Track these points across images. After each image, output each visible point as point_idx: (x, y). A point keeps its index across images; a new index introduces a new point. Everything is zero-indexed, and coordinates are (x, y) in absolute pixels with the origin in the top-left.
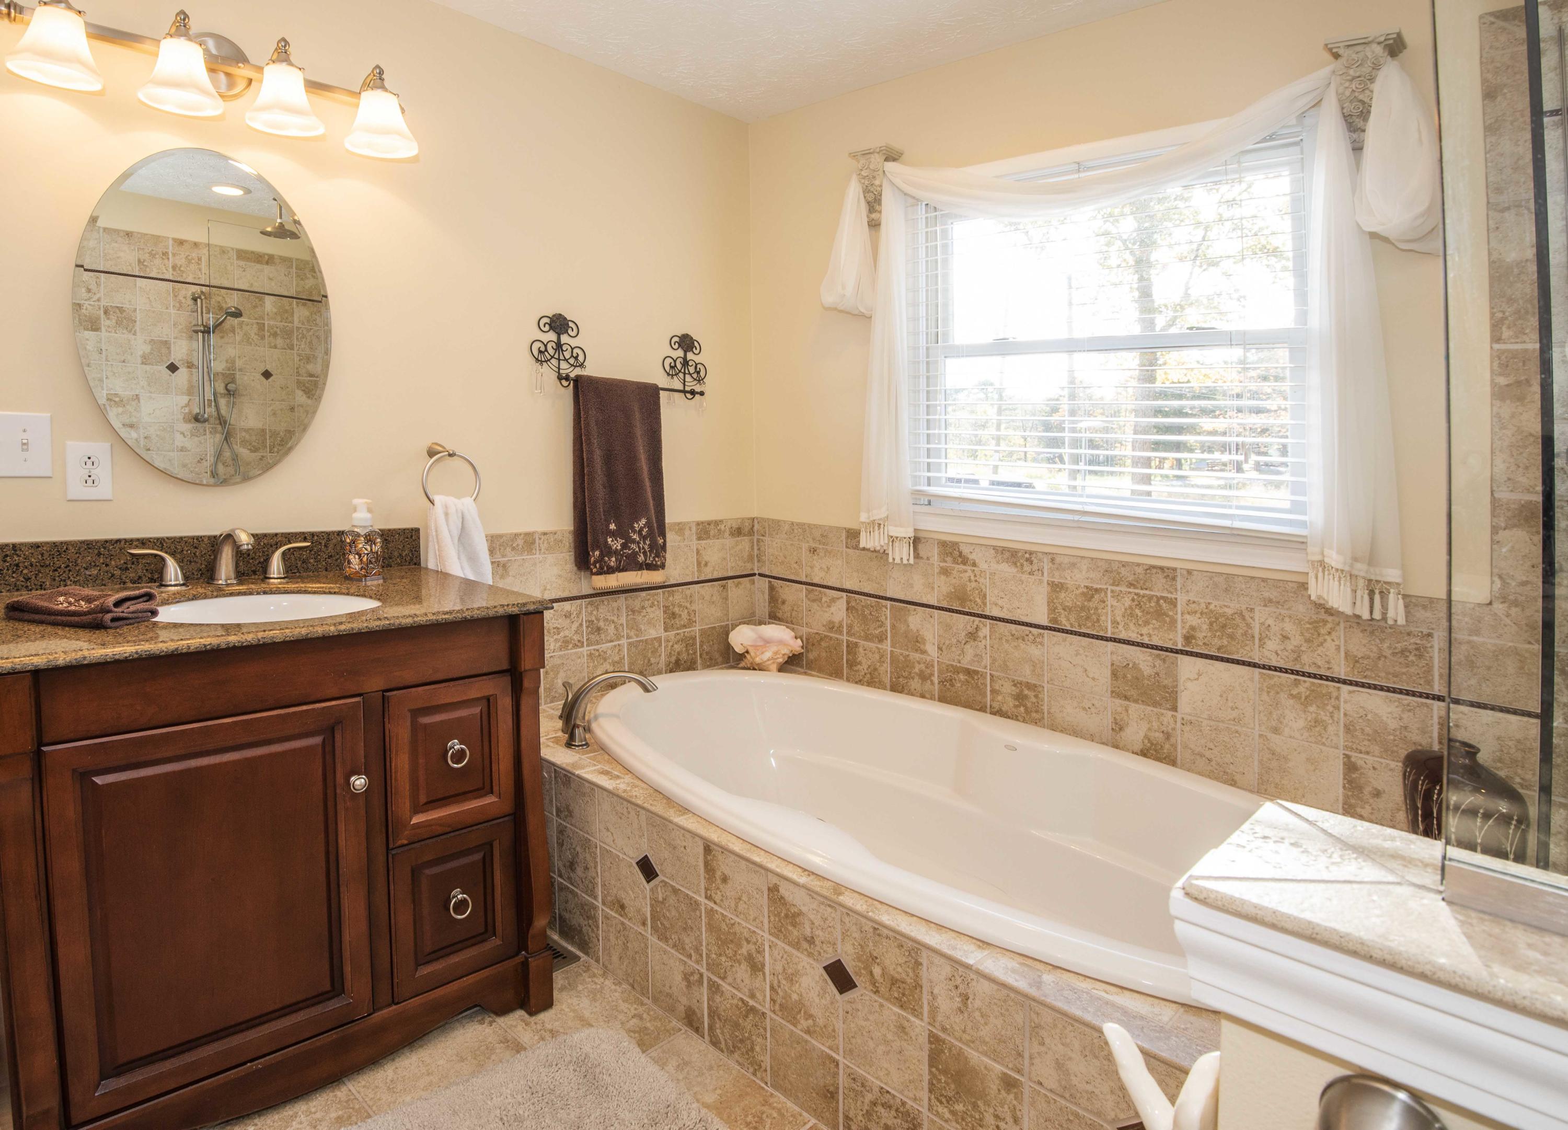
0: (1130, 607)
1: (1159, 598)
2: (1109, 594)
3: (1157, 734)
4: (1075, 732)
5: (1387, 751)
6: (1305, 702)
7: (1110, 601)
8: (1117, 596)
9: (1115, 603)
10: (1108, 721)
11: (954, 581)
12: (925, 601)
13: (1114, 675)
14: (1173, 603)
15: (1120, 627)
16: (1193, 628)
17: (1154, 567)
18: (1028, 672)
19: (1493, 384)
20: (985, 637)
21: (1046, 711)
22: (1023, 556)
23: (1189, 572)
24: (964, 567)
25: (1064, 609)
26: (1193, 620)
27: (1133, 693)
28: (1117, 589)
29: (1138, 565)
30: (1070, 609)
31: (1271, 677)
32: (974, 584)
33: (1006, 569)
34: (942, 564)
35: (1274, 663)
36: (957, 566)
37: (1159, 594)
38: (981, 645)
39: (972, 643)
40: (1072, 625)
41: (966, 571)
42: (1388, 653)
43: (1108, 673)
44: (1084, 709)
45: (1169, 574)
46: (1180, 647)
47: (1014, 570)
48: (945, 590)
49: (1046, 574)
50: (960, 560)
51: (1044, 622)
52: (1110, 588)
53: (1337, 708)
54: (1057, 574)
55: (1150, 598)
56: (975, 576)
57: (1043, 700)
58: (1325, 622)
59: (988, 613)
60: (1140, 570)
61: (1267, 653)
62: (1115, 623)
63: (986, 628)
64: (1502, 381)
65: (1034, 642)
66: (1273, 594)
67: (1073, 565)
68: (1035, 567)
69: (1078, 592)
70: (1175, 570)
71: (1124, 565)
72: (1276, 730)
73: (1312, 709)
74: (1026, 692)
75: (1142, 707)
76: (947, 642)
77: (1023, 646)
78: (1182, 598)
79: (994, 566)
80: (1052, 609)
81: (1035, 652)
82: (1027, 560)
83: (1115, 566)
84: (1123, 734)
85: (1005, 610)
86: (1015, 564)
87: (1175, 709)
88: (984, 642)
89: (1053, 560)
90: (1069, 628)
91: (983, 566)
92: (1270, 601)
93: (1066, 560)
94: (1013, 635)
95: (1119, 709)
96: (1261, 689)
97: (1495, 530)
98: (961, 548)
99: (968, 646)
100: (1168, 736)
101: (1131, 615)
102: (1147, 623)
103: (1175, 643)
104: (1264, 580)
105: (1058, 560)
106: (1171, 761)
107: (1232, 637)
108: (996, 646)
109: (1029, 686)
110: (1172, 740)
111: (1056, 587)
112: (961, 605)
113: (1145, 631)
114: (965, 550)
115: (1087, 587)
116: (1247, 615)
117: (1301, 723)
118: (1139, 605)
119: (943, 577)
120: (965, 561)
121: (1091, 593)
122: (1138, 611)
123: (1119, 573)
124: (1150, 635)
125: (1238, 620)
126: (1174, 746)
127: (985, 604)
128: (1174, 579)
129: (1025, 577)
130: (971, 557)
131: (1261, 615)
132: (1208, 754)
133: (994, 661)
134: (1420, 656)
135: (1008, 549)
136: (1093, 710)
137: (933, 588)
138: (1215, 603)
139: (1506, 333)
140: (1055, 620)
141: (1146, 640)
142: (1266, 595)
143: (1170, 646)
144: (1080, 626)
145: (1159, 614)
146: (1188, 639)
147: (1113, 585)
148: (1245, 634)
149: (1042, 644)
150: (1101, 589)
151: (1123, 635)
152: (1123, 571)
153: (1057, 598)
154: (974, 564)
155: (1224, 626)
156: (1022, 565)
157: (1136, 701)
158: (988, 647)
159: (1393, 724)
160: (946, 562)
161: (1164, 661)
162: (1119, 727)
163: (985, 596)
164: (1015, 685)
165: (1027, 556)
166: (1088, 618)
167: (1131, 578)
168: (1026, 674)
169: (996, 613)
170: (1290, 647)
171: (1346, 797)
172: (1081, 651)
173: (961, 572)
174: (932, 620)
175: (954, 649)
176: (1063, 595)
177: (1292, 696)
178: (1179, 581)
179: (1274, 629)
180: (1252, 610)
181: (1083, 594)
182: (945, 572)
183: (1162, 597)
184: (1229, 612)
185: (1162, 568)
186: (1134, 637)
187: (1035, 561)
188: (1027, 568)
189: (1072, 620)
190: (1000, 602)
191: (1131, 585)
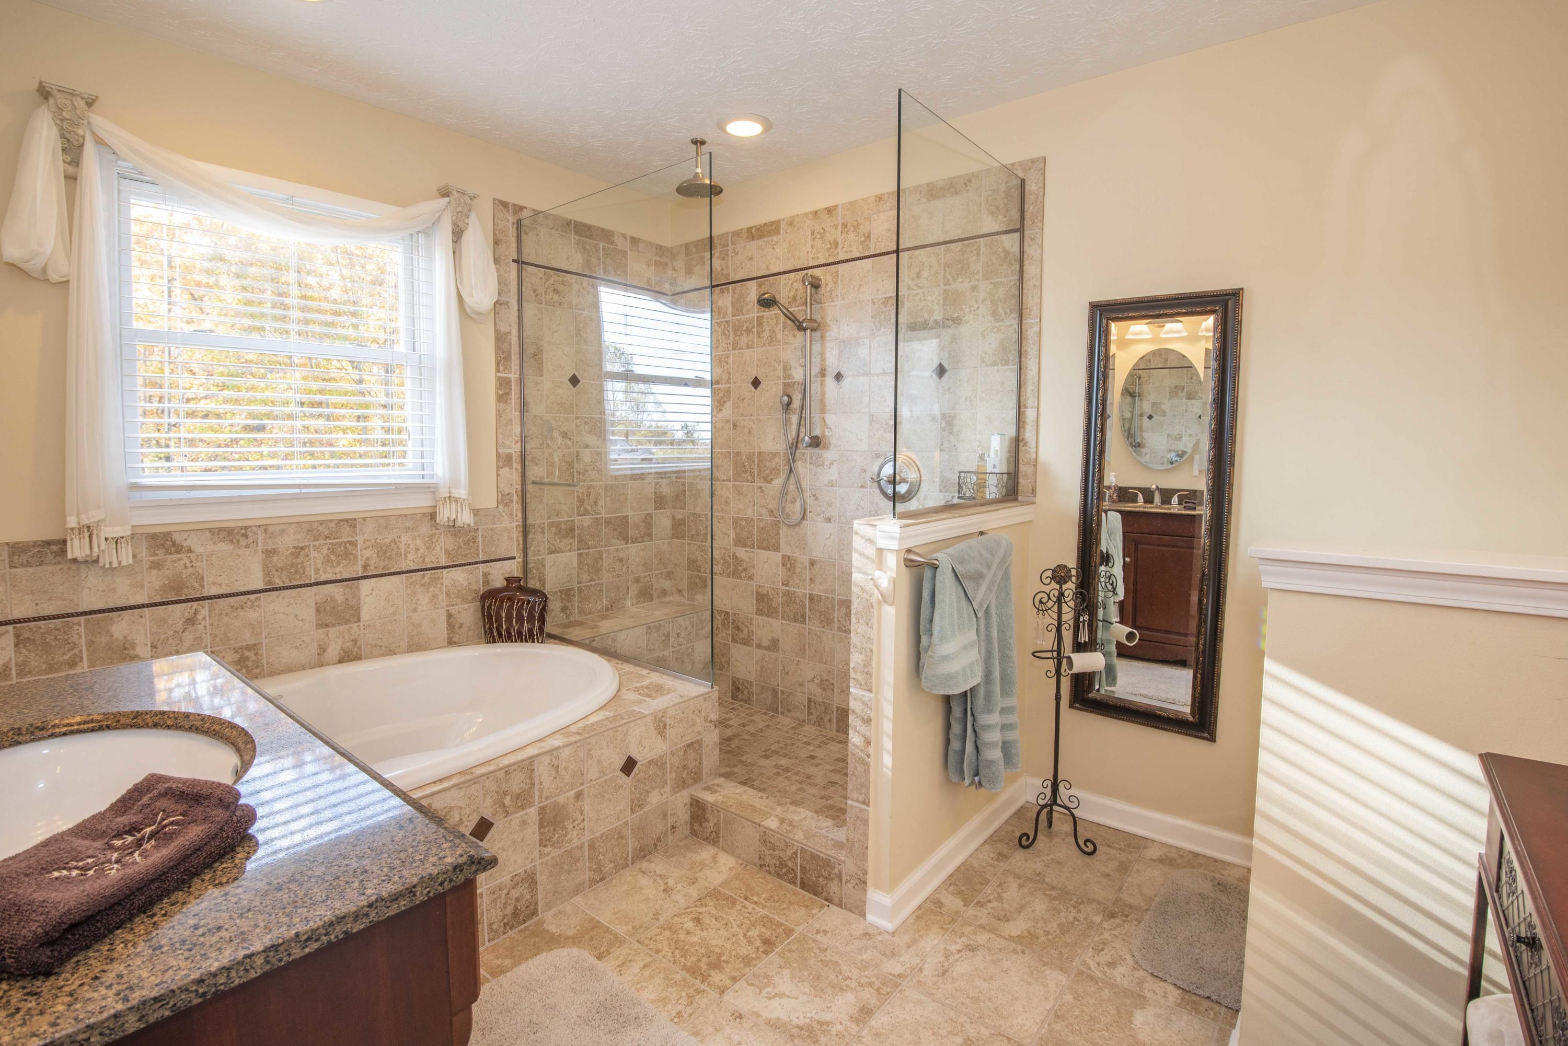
0: (327, 555)
1: (346, 543)
2: (312, 549)
3: (349, 644)
4: (290, 669)
5: (465, 600)
6: (427, 586)
7: (313, 554)
8: (317, 549)
9: (316, 555)
10: (314, 649)
11: (167, 572)
12: (132, 602)
13: (318, 611)
14: (354, 544)
15: (321, 572)
16: (368, 559)
17: (342, 520)
18: (248, 635)
19: (497, 394)
20: (205, 618)
21: (265, 663)
22: (239, 532)
23: (364, 519)
24: (179, 556)
25: (277, 571)
26: (367, 553)
27: (332, 620)
28: (316, 543)
29: (331, 521)
30: (282, 569)
31: (411, 577)
32: (190, 570)
33: (224, 547)
34: (152, 559)
35: (413, 568)
36: (170, 557)
37: (345, 540)
38: (200, 627)
39: (191, 628)
40: (284, 582)
41: (181, 559)
42: (462, 544)
43: (312, 611)
44: (296, 647)
45: (351, 523)
46: (360, 575)
47: (231, 547)
48: (157, 584)
49: (260, 544)
50: (173, 549)
51: (260, 585)
52: (312, 544)
53: (442, 584)
54: (270, 542)
55: (340, 544)
56: (191, 562)
57: (261, 655)
58: (435, 534)
59: (206, 594)
60: (332, 525)
61: (408, 562)
62: (317, 570)
63: (204, 609)
64: (500, 392)
65: (252, 607)
66: (409, 524)
67: (283, 531)
68: (250, 540)
69: (287, 553)
70: (355, 519)
71: (321, 523)
72: (415, 610)
73: (431, 589)
74: (247, 654)
75: (338, 628)
76: (163, 637)
77: (242, 614)
78: (360, 539)
79: (211, 547)
80: (267, 572)
81: (252, 615)
82: (243, 535)
83: (315, 525)
84: (325, 654)
85: (223, 587)
86: (232, 541)
87: (359, 620)
88: (203, 623)
89: (266, 531)
90: (281, 585)
91: (199, 550)
92: (409, 528)
93: (278, 528)
94: (232, 607)
95: (322, 637)
96: (406, 587)
97: (498, 468)
98: (174, 538)
99: (186, 633)
100: (355, 641)
101: (328, 560)
102: (339, 563)
103: (358, 573)
104: (406, 516)
105: (270, 529)
106: (358, 658)
107: (390, 558)
108: (215, 624)
109: (249, 648)
110: (358, 643)
111: (270, 553)
112: (177, 595)
113: (337, 570)
114: (178, 538)
115: (295, 547)
116: (397, 540)
117: (427, 600)
118: (333, 552)
119: (154, 572)
120: (179, 549)
121: (298, 550)
122: (333, 557)
123: (318, 530)
124: (341, 572)
125: (393, 545)
126: (360, 648)
127: (203, 587)
128: (355, 527)
129: (240, 552)
130: (185, 544)
131: (405, 539)
132: (379, 643)
133: (214, 636)
134: (474, 542)
135: (224, 529)
136: (303, 645)
137: (142, 586)
138: (380, 537)
139: (502, 368)
140: (270, 582)
141: (339, 577)
142: (407, 525)
143: (354, 576)
144: (290, 580)
145: (347, 554)
146: (365, 567)
147: (314, 540)
148: (397, 554)
149: (259, 606)
150: (306, 546)
151: (323, 578)
152: (321, 528)
153: (271, 562)
154: (190, 550)
155: (385, 552)
156: (238, 541)
157: (334, 625)
158: (208, 626)
159: (465, 584)
160: (157, 555)
161: (351, 588)
162: (322, 650)
163: (202, 578)
164: (236, 652)
165: (243, 531)
166: (296, 572)
167: (327, 533)
168: (247, 638)
169: (214, 591)
170: (420, 555)
171: (448, 634)
172: (292, 601)
173: (175, 561)
174: (142, 620)
175: (170, 641)
176: (275, 559)
177: (422, 585)
178: (359, 527)
179: (412, 546)
180: (399, 537)
181: (292, 553)
182: (156, 565)
183: (349, 542)
184: (388, 541)
185: (347, 520)
186: (330, 577)
187: (250, 535)
188: (243, 542)
189: (284, 577)
190: (218, 580)
191: (327, 537)
